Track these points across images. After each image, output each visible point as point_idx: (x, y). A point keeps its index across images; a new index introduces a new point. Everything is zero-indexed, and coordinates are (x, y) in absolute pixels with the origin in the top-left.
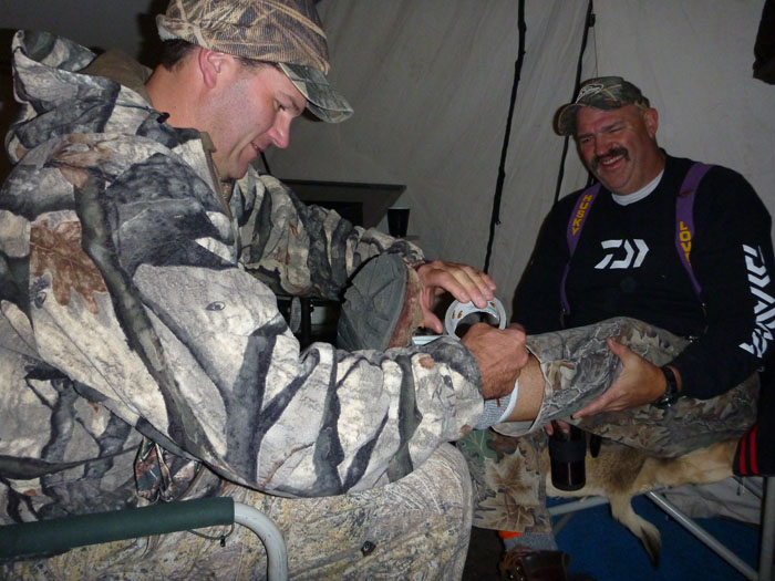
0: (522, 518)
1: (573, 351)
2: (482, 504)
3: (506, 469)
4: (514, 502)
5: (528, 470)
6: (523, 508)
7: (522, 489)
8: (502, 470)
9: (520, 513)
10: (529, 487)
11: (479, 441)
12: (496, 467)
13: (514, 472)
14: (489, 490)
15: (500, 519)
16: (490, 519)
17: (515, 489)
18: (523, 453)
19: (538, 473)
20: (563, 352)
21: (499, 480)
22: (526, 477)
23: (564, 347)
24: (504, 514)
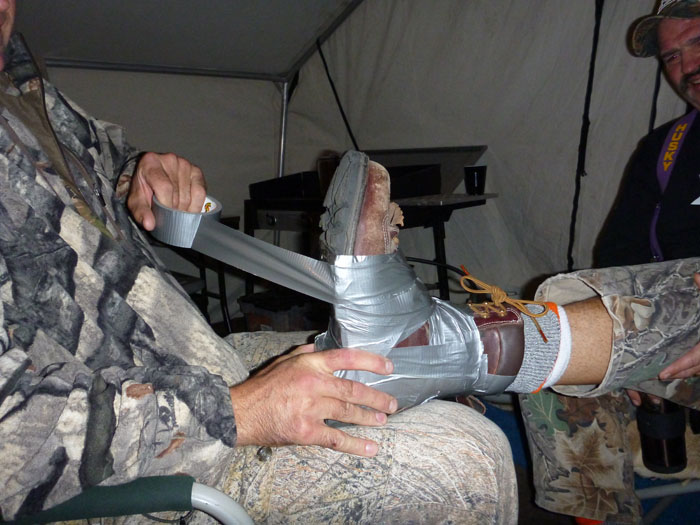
0: (602, 504)
1: (647, 287)
2: (552, 483)
3: (581, 445)
4: (592, 483)
5: (608, 446)
6: (603, 492)
7: (601, 468)
8: (577, 446)
9: (599, 497)
10: (611, 467)
11: (547, 410)
12: (569, 441)
13: (591, 448)
14: (560, 468)
15: (575, 503)
16: (563, 502)
17: (593, 468)
18: (602, 426)
19: (621, 450)
20: (633, 287)
21: (573, 457)
22: (605, 455)
23: (634, 281)
24: (579, 498)
